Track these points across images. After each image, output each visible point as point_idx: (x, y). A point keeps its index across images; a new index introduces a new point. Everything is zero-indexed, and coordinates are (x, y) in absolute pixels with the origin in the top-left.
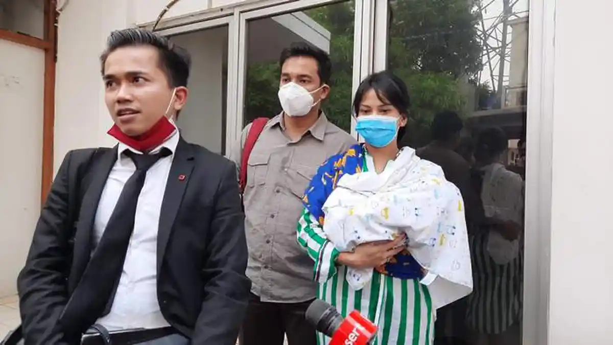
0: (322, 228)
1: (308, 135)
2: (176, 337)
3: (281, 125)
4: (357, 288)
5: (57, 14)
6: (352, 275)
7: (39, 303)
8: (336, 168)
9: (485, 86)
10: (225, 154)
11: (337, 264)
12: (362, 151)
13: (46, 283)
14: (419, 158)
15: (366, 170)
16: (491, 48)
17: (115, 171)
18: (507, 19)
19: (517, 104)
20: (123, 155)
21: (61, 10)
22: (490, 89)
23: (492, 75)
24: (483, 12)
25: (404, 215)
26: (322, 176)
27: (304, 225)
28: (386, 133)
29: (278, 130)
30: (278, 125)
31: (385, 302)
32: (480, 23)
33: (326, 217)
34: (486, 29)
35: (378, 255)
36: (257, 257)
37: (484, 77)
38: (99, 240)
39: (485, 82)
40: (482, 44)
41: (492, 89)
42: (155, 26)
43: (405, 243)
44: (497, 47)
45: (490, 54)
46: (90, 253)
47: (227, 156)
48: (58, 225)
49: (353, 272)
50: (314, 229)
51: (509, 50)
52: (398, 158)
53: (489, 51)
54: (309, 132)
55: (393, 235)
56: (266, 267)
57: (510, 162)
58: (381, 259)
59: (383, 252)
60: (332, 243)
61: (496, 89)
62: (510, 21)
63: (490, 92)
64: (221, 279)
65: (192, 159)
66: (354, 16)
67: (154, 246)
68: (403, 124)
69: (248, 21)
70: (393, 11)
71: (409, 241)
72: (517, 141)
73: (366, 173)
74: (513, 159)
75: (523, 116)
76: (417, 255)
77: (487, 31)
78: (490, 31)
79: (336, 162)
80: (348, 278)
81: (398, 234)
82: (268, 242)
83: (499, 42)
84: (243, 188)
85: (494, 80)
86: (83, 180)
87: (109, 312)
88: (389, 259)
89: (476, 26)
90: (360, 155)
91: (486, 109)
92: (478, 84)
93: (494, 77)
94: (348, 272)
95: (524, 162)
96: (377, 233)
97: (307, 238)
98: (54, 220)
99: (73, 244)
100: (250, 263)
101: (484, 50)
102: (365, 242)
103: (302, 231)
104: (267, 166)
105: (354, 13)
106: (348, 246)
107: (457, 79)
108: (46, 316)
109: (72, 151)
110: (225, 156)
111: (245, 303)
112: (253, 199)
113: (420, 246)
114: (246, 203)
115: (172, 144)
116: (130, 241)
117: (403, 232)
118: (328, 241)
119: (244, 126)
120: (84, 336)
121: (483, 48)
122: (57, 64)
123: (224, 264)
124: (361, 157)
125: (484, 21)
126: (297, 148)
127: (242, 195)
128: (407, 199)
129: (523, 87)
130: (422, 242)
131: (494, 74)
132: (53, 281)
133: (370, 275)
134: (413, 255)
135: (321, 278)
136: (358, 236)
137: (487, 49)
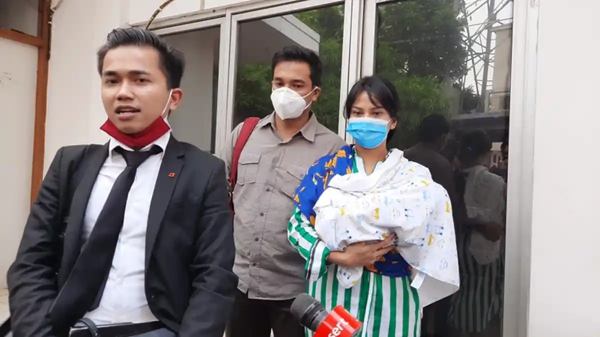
0: (313, 227)
1: (299, 136)
2: (163, 331)
3: (272, 125)
4: (347, 286)
5: (51, 13)
6: (342, 274)
7: (29, 297)
8: (326, 169)
9: (469, 91)
10: (214, 153)
11: (328, 263)
12: (352, 153)
13: (35, 277)
14: (407, 160)
15: (356, 171)
16: (476, 54)
17: (105, 167)
18: (491, 26)
19: (500, 109)
20: (114, 152)
21: (55, 9)
22: (474, 93)
23: (476, 80)
24: (468, 18)
25: (394, 216)
26: (313, 176)
27: (295, 224)
28: (377, 135)
29: (269, 130)
30: (269, 125)
31: (374, 300)
32: (465, 29)
33: (317, 217)
34: (471, 36)
35: (368, 254)
36: (246, 255)
37: (469, 81)
38: (88, 236)
39: (470, 86)
40: (467, 49)
41: (476, 93)
42: (148, 26)
43: (394, 242)
44: (481, 52)
45: (474, 59)
46: (80, 248)
47: (217, 154)
48: (49, 220)
49: (344, 271)
50: (305, 228)
51: (493, 55)
52: (387, 160)
53: (474, 56)
54: (300, 133)
55: (383, 235)
56: (254, 265)
57: (492, 164)
58: (371, 259)
59: (373, 252)
60: (323, 241)
61: (480, 93)
62: (494, 27)
63: (474, 96)
64: (208, 275)
65: (182, 157)
66: (343, 20)
67: (142, 242)
68: (393, 127)
69: (240, 22)
70: (382, 16)
71: (398, 242)
72: (501, 144)
73: (356, 174)
74: (495, 161)
75: (506, 120)
76: (406, 254)
77: (472, 37)
78: (474, 37)
79: (326, 163)
80: (339, 277)
81: (388, 233)
82: (257, 240)
83: (483, 48)
84: (233, 186)
85: (478, 85)
86: (74, 176)
87: (98, 305)
88: (378, 258)
89: (461, 32)
90: (350, 156)
91: (470, 113)
92: (462, 87)
93: (478, 82)
94: (339, 270)
95: (507, 164)
96: (368, 233)
97: (298, 236)
98: (44, 216)
99: (63, 239)
100: (238, 260)
101: (469, 55)
102: (356, 241)
103: (293, 230)
104: (257, 165)
105: (343, 17)
106: (339, 246)
107: (442, 83)
108: (35, 310)
109: (63, 148)
110: (214, 155)
111: (232, 299)
112: (243, 197)
113: (409, 245)
114: (234, 201)
115: (163, 142)
116: (120, 236)
117: (393, 233)
118: (320, 240)
119: (234, 126)
120: (72, 330)
121: (468, 53)
122: (49, 62)
123: (211, 261)
124: (351, 158)
125: (469, 27)
126: (288, 148)
127: (231, 193)
128: (397, 200)
129: (506, 92)
130: (411, 242)
131: (478, 78)
132: (43, 276)
133: (360, 273)
134: (401, 254)
135: (312, 276)
136: (349, 236)
137: (472, 55)
